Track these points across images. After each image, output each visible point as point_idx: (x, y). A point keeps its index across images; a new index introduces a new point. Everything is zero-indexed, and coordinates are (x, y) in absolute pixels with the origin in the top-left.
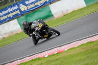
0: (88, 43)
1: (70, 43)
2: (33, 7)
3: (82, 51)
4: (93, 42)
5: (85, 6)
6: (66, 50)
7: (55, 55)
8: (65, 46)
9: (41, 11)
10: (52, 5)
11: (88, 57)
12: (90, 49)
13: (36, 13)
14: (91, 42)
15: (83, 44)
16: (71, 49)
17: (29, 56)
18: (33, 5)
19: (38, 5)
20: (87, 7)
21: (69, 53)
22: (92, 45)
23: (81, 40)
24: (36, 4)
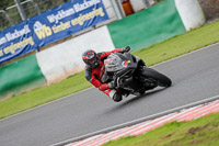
0: (121, 138)
1: (82, 139)
4: (134, 137)
9: (17, 66)
10: (42, 52)
13: (6, 71)
14: (129, 137)
15: (110, 142)
19: (10, 54)
22: (132, 143)
23: (106, 132)
24: (6, 50)
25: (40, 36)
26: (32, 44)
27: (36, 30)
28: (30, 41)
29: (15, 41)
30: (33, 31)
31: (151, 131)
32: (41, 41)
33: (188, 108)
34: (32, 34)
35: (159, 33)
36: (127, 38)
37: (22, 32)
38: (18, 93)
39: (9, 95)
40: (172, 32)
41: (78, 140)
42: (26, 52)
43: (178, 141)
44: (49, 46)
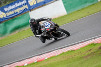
0: (68, 51)
1: (50, 52)
2: (12, 15)
3: (63, 59)
4: (74, 50)
5: (66, 14)
6: (46, 58)
7: (34, 63)
8: (46, 55)
9: (20, 18)
10: (32, 12)
11: (69, 66)
12: (71, 58)
13: (16, 21)
14: (72, 51)
15: (63, 53)
16: (51, 58)
17: (8, 65)
18: (12, 12)
19: (17, 13)
20: (68, 15)
21: (50, 62)
22: (73, 53)
23: (61, 49)
24: (15, 11)
25: (31, 4)
26: (27, 8)
27: (29, 2)
28: (26, 7)
29: (20, 7)
30: (27, 2)
31: (82, 48)
32: (31, 6)
33: (99, 37)
34: (27, 3)
35: (86, 2)
36: (71, 5)
37: (23, 3)
38: (21, 30)
39: (17, 32)
40: (92, 2)
41: (48, 52)
42: (25, 11)
43: (94, 52)
44: (35, 9)
